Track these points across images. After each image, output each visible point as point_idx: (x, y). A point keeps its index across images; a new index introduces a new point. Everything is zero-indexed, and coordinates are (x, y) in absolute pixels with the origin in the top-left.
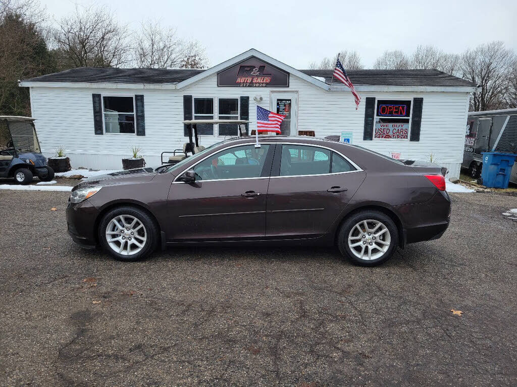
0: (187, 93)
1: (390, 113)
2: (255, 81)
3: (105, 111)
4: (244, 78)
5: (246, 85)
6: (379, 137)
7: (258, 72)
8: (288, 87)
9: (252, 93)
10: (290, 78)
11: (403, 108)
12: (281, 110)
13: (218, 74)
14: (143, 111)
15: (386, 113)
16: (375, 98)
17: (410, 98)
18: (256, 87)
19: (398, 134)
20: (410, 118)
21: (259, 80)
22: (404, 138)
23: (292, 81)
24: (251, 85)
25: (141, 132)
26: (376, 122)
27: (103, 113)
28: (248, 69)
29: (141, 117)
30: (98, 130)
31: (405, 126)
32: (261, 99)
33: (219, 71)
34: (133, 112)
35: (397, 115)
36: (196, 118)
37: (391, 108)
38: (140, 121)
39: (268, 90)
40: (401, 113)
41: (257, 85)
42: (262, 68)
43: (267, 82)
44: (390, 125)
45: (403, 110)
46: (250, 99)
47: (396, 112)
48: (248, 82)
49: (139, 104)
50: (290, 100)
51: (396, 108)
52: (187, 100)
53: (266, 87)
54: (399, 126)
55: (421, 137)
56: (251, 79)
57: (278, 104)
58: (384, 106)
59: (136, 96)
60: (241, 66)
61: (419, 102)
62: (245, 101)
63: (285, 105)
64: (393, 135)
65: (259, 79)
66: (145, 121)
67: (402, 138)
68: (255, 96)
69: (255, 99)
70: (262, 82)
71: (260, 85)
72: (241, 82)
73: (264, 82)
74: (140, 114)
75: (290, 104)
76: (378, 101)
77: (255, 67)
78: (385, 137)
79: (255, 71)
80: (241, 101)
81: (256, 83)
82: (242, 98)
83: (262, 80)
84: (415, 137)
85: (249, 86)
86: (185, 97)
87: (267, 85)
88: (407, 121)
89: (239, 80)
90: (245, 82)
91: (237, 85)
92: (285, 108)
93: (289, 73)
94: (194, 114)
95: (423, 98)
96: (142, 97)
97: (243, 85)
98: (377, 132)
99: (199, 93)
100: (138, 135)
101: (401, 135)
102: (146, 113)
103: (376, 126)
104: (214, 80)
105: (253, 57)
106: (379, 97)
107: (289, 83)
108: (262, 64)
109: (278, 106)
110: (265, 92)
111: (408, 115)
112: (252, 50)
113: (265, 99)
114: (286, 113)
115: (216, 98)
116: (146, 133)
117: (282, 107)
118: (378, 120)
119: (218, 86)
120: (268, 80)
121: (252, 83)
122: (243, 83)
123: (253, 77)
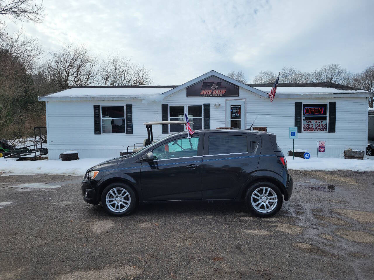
0: (165, 102)
1: (312, 113)
2: (214, 92)
3: (103, 117)
4: (206, 91)
5: (208, 96)
6: (306, 130)
7: (216, 86)
8: (239, 96)
9: (212, 101)
10: (240, 89)
11: (321, 109)
13: (187, 89)
14: (131, 116)
15: (310, 113)
16: (301, 103)
17: (326, 102)
18: (215, 96)
19: (319, 127)
20: (328, 116)
21: (217, 92)
22: (324, 130)
23: (241, 91)
24: (212, 95)
25: (130, 132)
26: (303, 120)
27: (101, 118)
28: (209, 84)
29: (130, 121)
30: (97, 131)
31: (324, 122)
32: (219, 105)
33: (188, 87)
34: (124, 117)
35: (317, 114)
36: (171, 120)
37: (312, 109)
38: (129, 124)
39: (223, 99)
40: (320, 113)
42: (219, 84)
43: (223, 93)
44: (313, 121)
45: (322, 110)
46: (211, 106)
47: (316, 112)
48: (209, 93)
49: (129, 111)
50: (240, 105)
51: (316, 109)
52: (165, 107)
54: (319, 122)
55: (337, 129)
56: (211, 91)
58: (308, 108)
59: (127, 105)
60: (204, 83)
61: (333, 105)
62: (207, 107)
63: (236, 109)
64: (316, 129)
66: (133, 124)
67: (322, 130)
68: (214, 103)
69: (215, 105)
70: (219, 93)
71: (218, 95)
73: (221, 93)
74: (129, 118)
75: (240, 109)
76: (304, 104)
77: (214, 83)
78: (310, 130)
79: (214, 86)
80: (204, 107)
81: (215, 94)
82: (205, 105)
83: (219, 91)
84: (332, 129)
85: (210, 96)
86: (162, 105)
87: (223, 95)
88: (325, 118)
89: (202, 93)
90: (207, 93)
91: (202, 95)
92: (237, 111)
93: (239, 87)
94: (169, 118)
95: (336, 102)
96: (131, 106)
97: (206, 95)
98: (304, 127)
99: (173, 102)
100: (127, 133)
101: (322, 128)
102: (133, 117)
103: (303, 123)
104: (185, 93)
105: (213, 76)
106: (304, 102)
107: (239, 93)
108: (219, 81)
109: (231, 110)
110: (221, 100)
111: (326, 114)
112: (213, 71)
113: (222, 105)
114: (237, 115)
115: (186, 105)
116: (133, 132)
117: (234, 111)
118: (304, 118)
119: (187, 97)
120: (223, 92)
121: (212, 94)
122: (206, 94)
123: (213, 90)
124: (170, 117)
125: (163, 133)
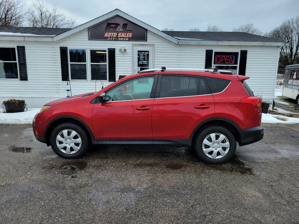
0: (63, 45)
1: (223, 62)
4: (111, 33)
5: (112, 39)
7: (122, 28)
8: (146, 41)
9: (117, 46)
10: (148, 34)
11: (232, 57)
12: (141, 59)
13: (89, 30)
14: (25, 60)
15: (221, 62)
16: (212, 51)
17: (238, 50)
18: (120, 40)
20: (238, 65)
23: (149, 36)
24: (117, 39)
25: (24, 78)
28: (114, 26)
29: (23, 65)
32: (125, 50)
33: (89, 27)
34: (16, 61)
35: (228, 63)
36: (72, 66)
37: (223, 58)
38: (23, 68)
39: (130, 43)
40: (231, 62)
41: (121, 39)
42: (125, 25)
43: (129, 37)
45: (233, 59)
46: (116, 51)
47: (227, 61)
48: (114, 36)
49: (21, 54)
50: (148, 52)
51: (227, 58)
52: (63, 51)
53: (128, 41)
56: (116, 34)
57: (139, 55)
58: (219, 56)
59: (18, 47)
60: (108, 23)
61: (244, 54)
62: (112, 52)
63: (144, 56)
65: (123, 34)
66: (27, 68)
68: (120, 48)
69: (120, 50)
70: (125, 37)
71: (124, 39)
72: (109, 36)
73: (127, 37)
74: (22, 62)
75: (148, 55)
76: (215, 52)
79: (120, 28)
80: (109, 52)
81: (120, 37)
82: (109, 50)
83: (125, 35)
85: (115, 40)
86: (61, 48)
87: (130, 39)
88: (235, 68)
89: (106, 35)
90: (112, 36)
91: (106, 39)
92: (145, 58)
93: (146, 30)
95: (247, 51)
96: (23, 47)
97: (110, 39)
99: (73, 45)
100: (21, 80)
102: (27, 61)
104: (86, 35)
105: (118, 16)
106: (215, 50)
107: (147, 38)
108: (125, 22)
109: (139, 56)
110: (127, 45)
111: (236, 64)
112: (117, 10)
113: (127, 51)
114: (145, 62)
115: (88, 49)
116: (28, 78)
117: (142, 57)
118: (215, 67)
119: (89, 40)
120: (130, 35)
121: (117, 37)
122: (110, 37)
123: (118, 32)
124: (70, 62)
125: (63, 80)
